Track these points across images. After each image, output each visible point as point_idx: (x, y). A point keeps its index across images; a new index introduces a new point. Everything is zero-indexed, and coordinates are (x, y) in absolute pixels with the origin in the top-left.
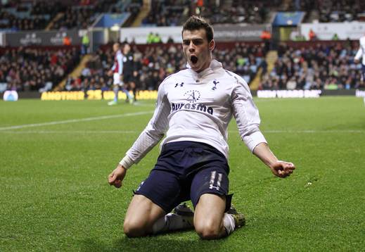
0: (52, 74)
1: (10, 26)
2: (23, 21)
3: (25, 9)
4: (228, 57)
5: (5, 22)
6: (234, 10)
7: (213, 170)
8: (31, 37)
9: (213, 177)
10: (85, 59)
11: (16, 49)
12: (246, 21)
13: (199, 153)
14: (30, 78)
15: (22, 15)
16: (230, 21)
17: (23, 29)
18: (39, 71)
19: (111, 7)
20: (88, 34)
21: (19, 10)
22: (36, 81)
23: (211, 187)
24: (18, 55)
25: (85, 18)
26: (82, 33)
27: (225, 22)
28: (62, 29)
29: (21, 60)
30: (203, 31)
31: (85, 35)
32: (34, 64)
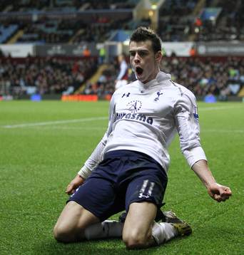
0: (74, 80)
1: (39, 39)
2: (50, 35)
3: (52, 26)
4: (221, 69)
5: (35, 36)
6: (227, 29)
7: (146, 179)
8: (56, 49)
9: (145, 186)
10: (102, 69)
11: (44, 58)
12: (238, 38)
13: (134, 162)
14: (55, 83)
15: (49, 30)
16: (224, 39)
17: (50, 42)
18: (63, 77)
19: (125, 25)
20: (105, 47)
21: (48, 26)
22: (60, 85)
23: (141, 196)
24: (46, 64)
25: (102, 34)
26: (100, 46)
27: (220, 39)
28: (83, 43)
29: (48, 68)
30: (149, 43)
31: (102, 48)
32: (59, 71)
